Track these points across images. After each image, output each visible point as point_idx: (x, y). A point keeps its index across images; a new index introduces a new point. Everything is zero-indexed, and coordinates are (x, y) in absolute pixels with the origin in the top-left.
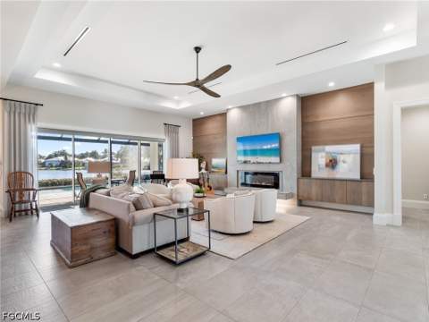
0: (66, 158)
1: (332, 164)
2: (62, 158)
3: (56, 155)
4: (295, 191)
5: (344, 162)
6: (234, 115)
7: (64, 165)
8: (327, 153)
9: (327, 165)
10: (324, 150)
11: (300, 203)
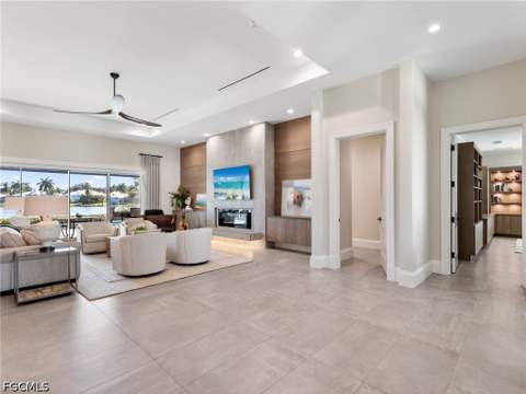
0: (87, 192)
1: (299, 201)
2: (83, 192)
3: (76, 189)
4: (264, 232)
5: (309, 198)
6: (213, 144)
7: (86, 201)
8: (296, 188)
9: (295, 202)
10: (291, 185)
11: (271, 245)
